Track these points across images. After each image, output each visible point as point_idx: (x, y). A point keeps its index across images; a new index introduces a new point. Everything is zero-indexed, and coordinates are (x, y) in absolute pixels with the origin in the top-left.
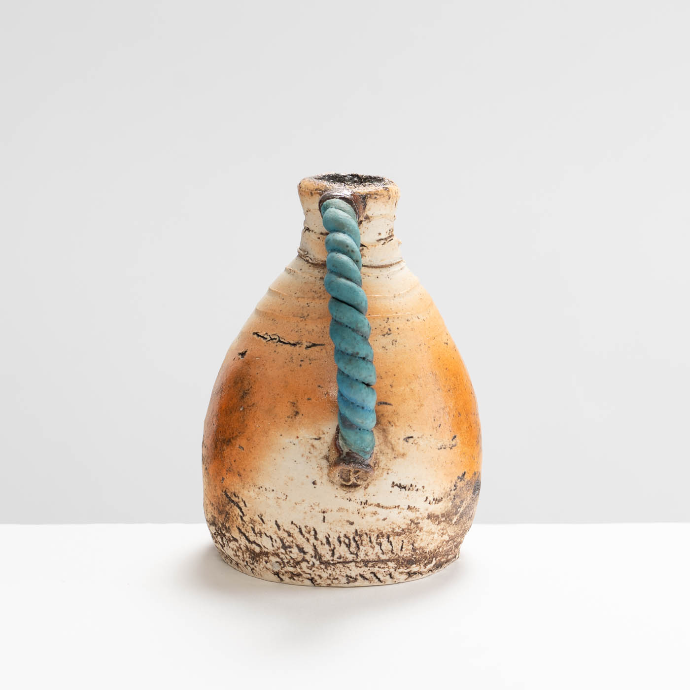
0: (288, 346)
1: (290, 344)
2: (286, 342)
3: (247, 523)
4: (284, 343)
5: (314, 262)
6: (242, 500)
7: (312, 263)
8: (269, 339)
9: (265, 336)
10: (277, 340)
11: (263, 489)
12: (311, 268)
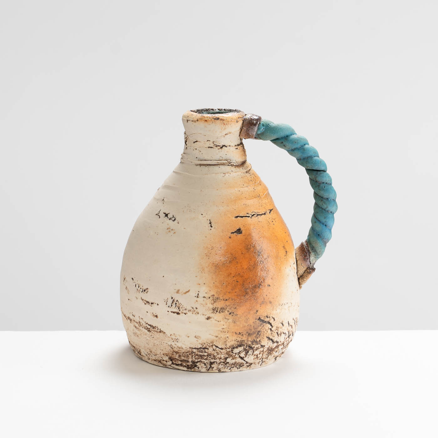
0: (263, 215)
1: (263, 214)
2: (261, 214)
3: (274, 331)
4: (260, 215)
5: (237, 164)
6: (272, 317)
7: (236, 166)
8: (251, 216)
9: (248, 215)
10: (256, 215)
11: (284, 304)
12: (236, 168)
